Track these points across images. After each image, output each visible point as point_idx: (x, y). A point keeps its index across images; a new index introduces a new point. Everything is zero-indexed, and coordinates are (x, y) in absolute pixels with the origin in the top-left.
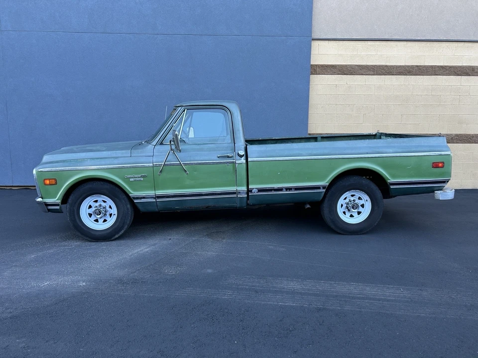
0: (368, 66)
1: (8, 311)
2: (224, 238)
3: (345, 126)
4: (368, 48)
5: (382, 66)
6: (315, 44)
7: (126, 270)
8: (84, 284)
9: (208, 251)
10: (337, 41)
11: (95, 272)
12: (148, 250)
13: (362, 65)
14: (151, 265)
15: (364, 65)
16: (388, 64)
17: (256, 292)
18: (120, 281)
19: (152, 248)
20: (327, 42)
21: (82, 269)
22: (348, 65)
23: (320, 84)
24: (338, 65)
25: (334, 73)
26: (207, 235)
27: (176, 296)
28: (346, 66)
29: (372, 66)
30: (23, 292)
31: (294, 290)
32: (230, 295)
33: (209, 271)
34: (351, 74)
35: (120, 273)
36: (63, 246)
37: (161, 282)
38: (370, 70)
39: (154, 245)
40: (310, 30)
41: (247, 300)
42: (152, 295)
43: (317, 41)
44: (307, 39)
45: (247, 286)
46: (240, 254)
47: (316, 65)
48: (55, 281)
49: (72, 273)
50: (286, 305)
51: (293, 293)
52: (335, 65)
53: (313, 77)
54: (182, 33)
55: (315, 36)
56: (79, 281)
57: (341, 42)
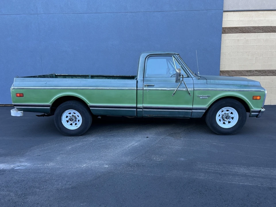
0: (259, 27)
1: (69, 183)
2: (181, 137)
3: (243, 65)
4: (259, 16)
5: (269, 27)
6: (225, 14)
7: (129, 157)
8: (107, 166)
9: (175, 146)
10: (239, 12)
11: (111, 158)
12: (137, 144)
13: (255, 27)
14: (143, 154)
15: (257, 27)
16: (272, 25)
17: (220, 174)
18: (128, 165)
19: (139, 143)
20: (233, 12)
21: (102, 156)
22: (246, 27)
23: (227, 39)
24: (240, 27)
25: (237, 32)
26: (169, 135)
27: (169, 176)
28: (245, 27)
29: (262, 27)
30: (73, 171)
31: (245, 174)
32: (203, 176)
33: (182, 159)
34: (248, 32)
35: (127, 159)
36: (85, 141)
37: (154, 166)
38: (260, 30)
39: (139, 141)
40: (222, 5)
41: (217, 180)
42: (153, 175)
43: (226, 12)
44: (221, 11)
45: (212, 170)
46: (196, 148)
47: (225, 28)
48: (89, 164)
49: (97, 158)
50: (245, 185)
51: (245, 176)
52: (238, 27)
53: (223, 35)
54: (142, 11)
55: (225, 9)
56: (103, 164)
57: (242, 13)
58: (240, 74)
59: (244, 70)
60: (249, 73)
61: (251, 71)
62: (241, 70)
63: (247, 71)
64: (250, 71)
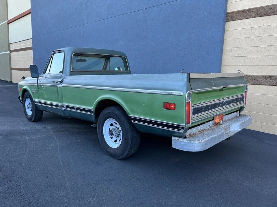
22: (266, 6)
23: (235, 30)
24: (255, 8)
25: (251, 17)
28: (264, 7)
34: (270, 14)
47: (233, 13)
53: (229, 24)
58: (252, 81)
59: (261, 76)
60: (269, 81)
61: (272, 77)
62: (255, 75)
63: (266, 77)
64: (270, 77)
